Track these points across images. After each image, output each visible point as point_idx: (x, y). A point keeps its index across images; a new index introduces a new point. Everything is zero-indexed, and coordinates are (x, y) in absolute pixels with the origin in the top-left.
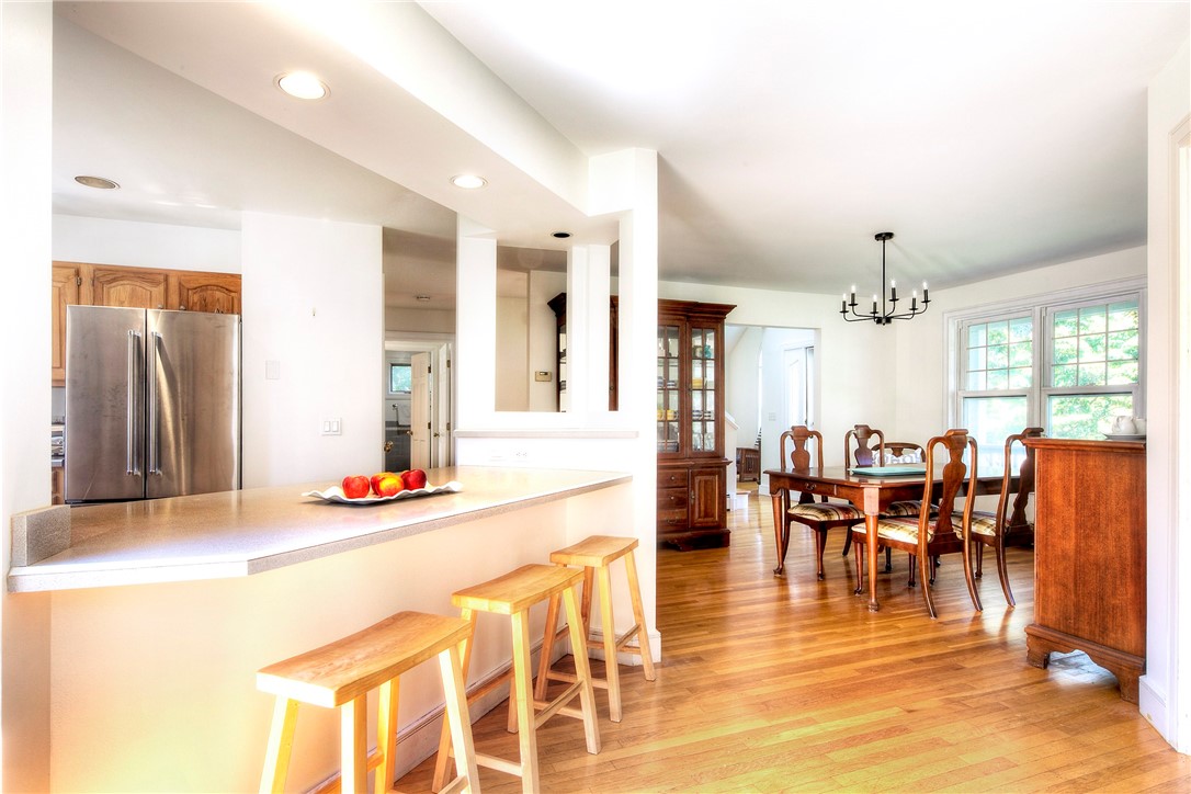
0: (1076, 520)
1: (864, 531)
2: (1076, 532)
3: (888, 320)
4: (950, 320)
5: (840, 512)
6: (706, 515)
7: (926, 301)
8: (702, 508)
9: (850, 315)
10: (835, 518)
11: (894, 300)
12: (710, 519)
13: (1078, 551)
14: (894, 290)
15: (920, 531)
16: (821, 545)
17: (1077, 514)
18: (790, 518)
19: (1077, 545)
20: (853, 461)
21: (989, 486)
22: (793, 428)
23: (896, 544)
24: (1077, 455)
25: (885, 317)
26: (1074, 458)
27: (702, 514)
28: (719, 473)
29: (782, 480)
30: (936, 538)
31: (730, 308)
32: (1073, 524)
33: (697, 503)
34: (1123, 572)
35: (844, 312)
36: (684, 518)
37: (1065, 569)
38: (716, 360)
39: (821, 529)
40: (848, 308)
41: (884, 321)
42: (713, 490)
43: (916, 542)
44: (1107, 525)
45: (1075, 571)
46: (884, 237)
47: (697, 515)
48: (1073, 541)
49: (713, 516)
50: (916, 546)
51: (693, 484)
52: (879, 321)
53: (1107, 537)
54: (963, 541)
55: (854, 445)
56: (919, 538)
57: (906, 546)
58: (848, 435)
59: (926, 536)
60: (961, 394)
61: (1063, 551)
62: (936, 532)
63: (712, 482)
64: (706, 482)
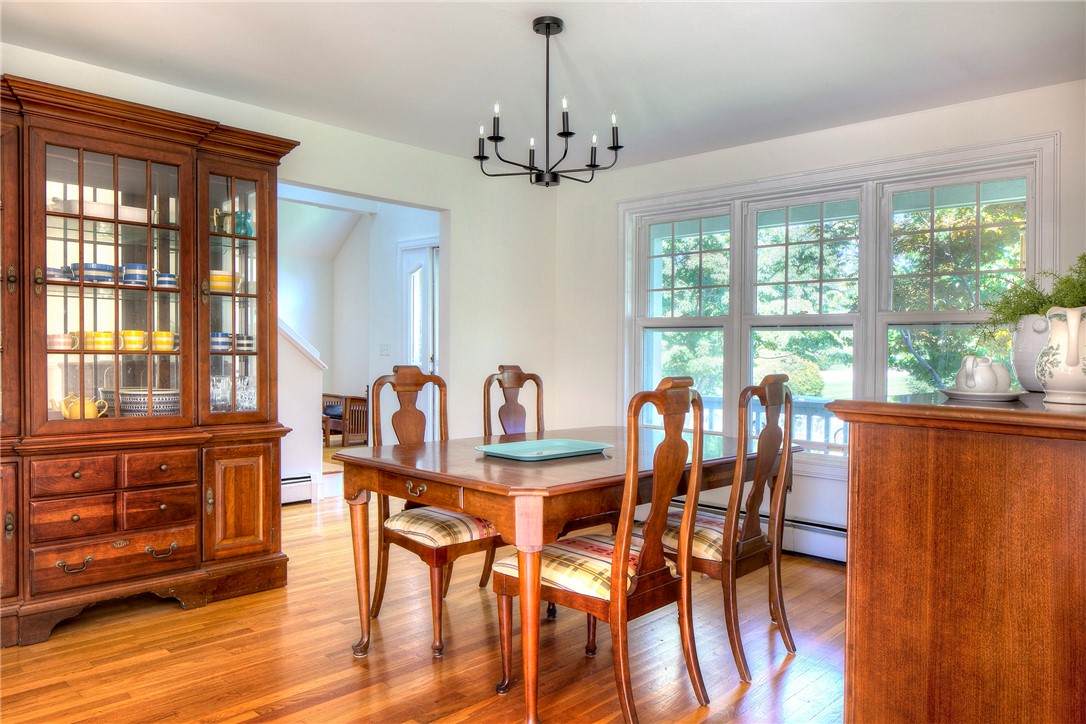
0: (935, 580)
1: (515, 573)
2: (934, 605)
3: (555, 178)
4: (627, 214)
5: (473, 526)
6: (239, 533)
7: (615, 147)
8: (231, 520)
9: (491, 166)
10: (465, 537)
11: (566, 134)
12: (247, 540)
13: (937, 645)
14: (565, 116)
15: (615, 574)
16: (441, 588)
17: (936, 564)
18: (387, 538)
19: (936, 633)
20: (497, 430)
21: (714, 475)
22: (396, 369)
23: (571, 598)
24: (939, 439)
25: (549, 171)
26: (931, 444)
27: (231, 531)
28: (266, 452)
29: (366, 473)
30: (640, 583)
31: (289, 145)
32: (928, 588)
33: (219, 510)
34: (1036, 697)
35: (482, 157)
36: (191, 542)
37: (910, 681)
38: (260, 239)
39: (441, 560)
40: (489, 147)
41: (547, 178)
42: (254, 485)
43: (606, 595)
44: (1002, 593)
45: (931, 689)
46: (548, 26)
47: (219, 535)
48: (927, 625)
49: (253, 532)
50: (606, 605)
51: (212, 475)
52: (539, 178)
53: (999, 620)
54: (679, 581)
55: (498, 399)
56: (612, 588)
57: (588, 602)
58: (489, 383)
59: (625, 583)
60: (641, 323)
61: (904, 642)
62: (639, 572)
63: (251, 469)
64: (238, 469)
